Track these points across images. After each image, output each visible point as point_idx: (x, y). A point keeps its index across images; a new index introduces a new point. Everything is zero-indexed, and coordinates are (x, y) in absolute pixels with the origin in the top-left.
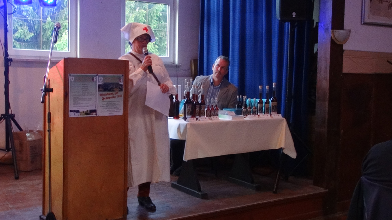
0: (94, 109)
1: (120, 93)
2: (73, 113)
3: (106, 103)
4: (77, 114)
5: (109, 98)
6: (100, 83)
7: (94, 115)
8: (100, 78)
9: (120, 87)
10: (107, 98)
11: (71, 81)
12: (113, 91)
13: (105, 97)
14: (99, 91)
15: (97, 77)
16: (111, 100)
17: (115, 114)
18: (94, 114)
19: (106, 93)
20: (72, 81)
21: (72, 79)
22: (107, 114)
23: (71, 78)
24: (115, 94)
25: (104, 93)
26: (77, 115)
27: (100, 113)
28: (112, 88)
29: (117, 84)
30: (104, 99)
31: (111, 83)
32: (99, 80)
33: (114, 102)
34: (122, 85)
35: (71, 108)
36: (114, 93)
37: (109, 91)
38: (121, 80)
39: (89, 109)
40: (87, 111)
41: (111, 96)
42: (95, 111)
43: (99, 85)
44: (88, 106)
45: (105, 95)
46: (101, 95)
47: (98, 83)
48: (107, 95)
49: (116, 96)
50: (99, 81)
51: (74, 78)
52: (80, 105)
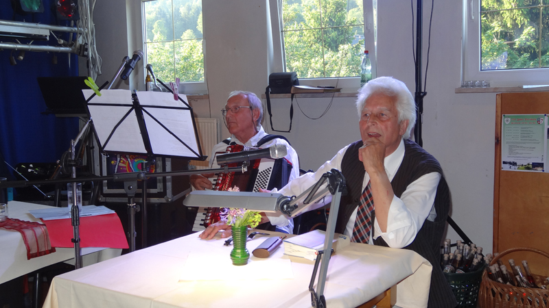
0: (540, 162)
2: (508, 166)
4: (513, 167)
11: (505, 124)
15: (546, 117)
18: (540, 169)
39: (531, 161)
40: (529, 164)
42: (541, 165)
44: (530, 158)
47: (547, 127)
51: (509, 119)
52: (518, 155)
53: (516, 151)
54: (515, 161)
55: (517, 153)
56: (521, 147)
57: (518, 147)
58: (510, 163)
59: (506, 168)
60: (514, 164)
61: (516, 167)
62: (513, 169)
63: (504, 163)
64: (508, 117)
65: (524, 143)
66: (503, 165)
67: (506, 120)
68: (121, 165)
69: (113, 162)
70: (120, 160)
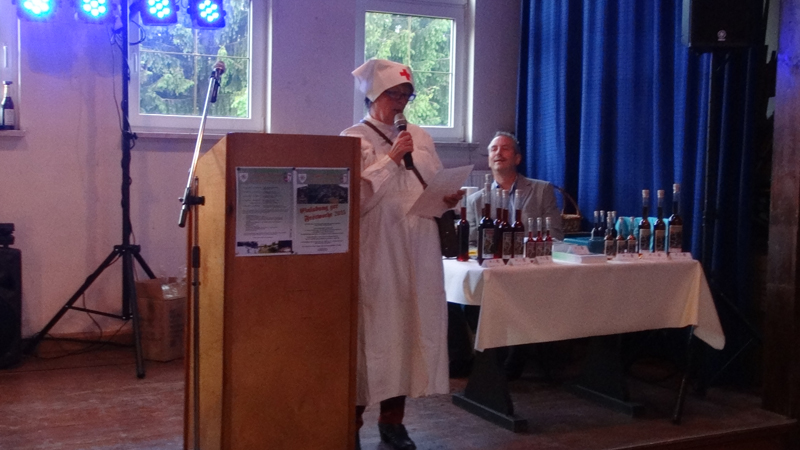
0: (288, 239)
1: (341, 207)
2: (244, 249)
3: (312, 227)
4: (252, 250)
5: (320, 217)
6: (300, 186)
7: (287, 252)
8: (300, 175)
9: (342, 193)
10: (314, 217)
11: (240, 182)
12: (328, 202)
13: (310, 214)
14: (299, 202)
15: (295, 172)
16: (321, 220)
17: (330, 250)
18: (288, 250)
19: (314, 206)
20: (244, 181)
21: (243, 176)
22: (314, 251)
23: (241, 174)
24: (332, 208)
25: (308, 206)
26: (253, 252)
27: (299, 248)
28: (324, 196)
29: (337, 187)
30: (307, 218)
31: (324, 186)
32: (298, 179)
33: (329, 224)
34: (345, 190)
35: (240, 237)
36: (329, 205)
37: (320, 202)
38: (345, 179)
39: (277, 239)
40: (274, 244)
41: (324, 212)
42: (288, 244)
43: (299, 190)
44: (275, 233)
45: (309, 211)
46: (302, 211)
47: (296, 186)
48: (314, 210)
49: (333, 211)
50: (299, 182)
51: (247, 175)
52: (258, 231)
53: (257, 225)
54: (255, 240)
56: (263, 218)
57: (259, 218)
58: (248, 244)
59: (242, 252)
60: (254, 245)
61: (257, 250)
63: (240, 244)
64: (245, 171)
65: (267, 212)
66: (237, 249)
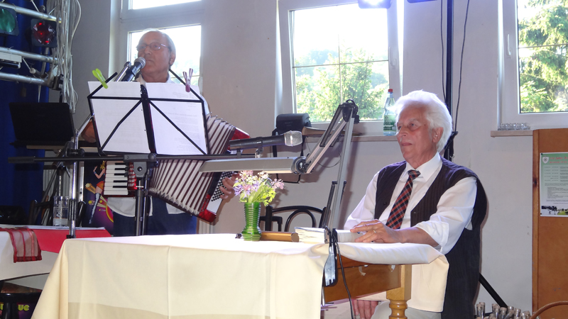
2: (547, 211)
4: (553, 212)
11: (543, 164)
20: (545, 162)
23: (543, 158)
35: (544, 202)
51: (548, 158)
52: (557, 199)
53: (556, 194)
54: (555, 205)
55: (557, 196)
56: (561, 189)
57: (558, 189)
58: (549, 208)
59: (545, 213)
60: (554, 209)
61: (557, 212)
62: (553, 214)
63: (543, 208)
64: (547, 156)
65: (565, 185)
66: (542, 211)
67: (545, 159)
68: (100, 205)
69: (90, 202)
70: (100, 199)
